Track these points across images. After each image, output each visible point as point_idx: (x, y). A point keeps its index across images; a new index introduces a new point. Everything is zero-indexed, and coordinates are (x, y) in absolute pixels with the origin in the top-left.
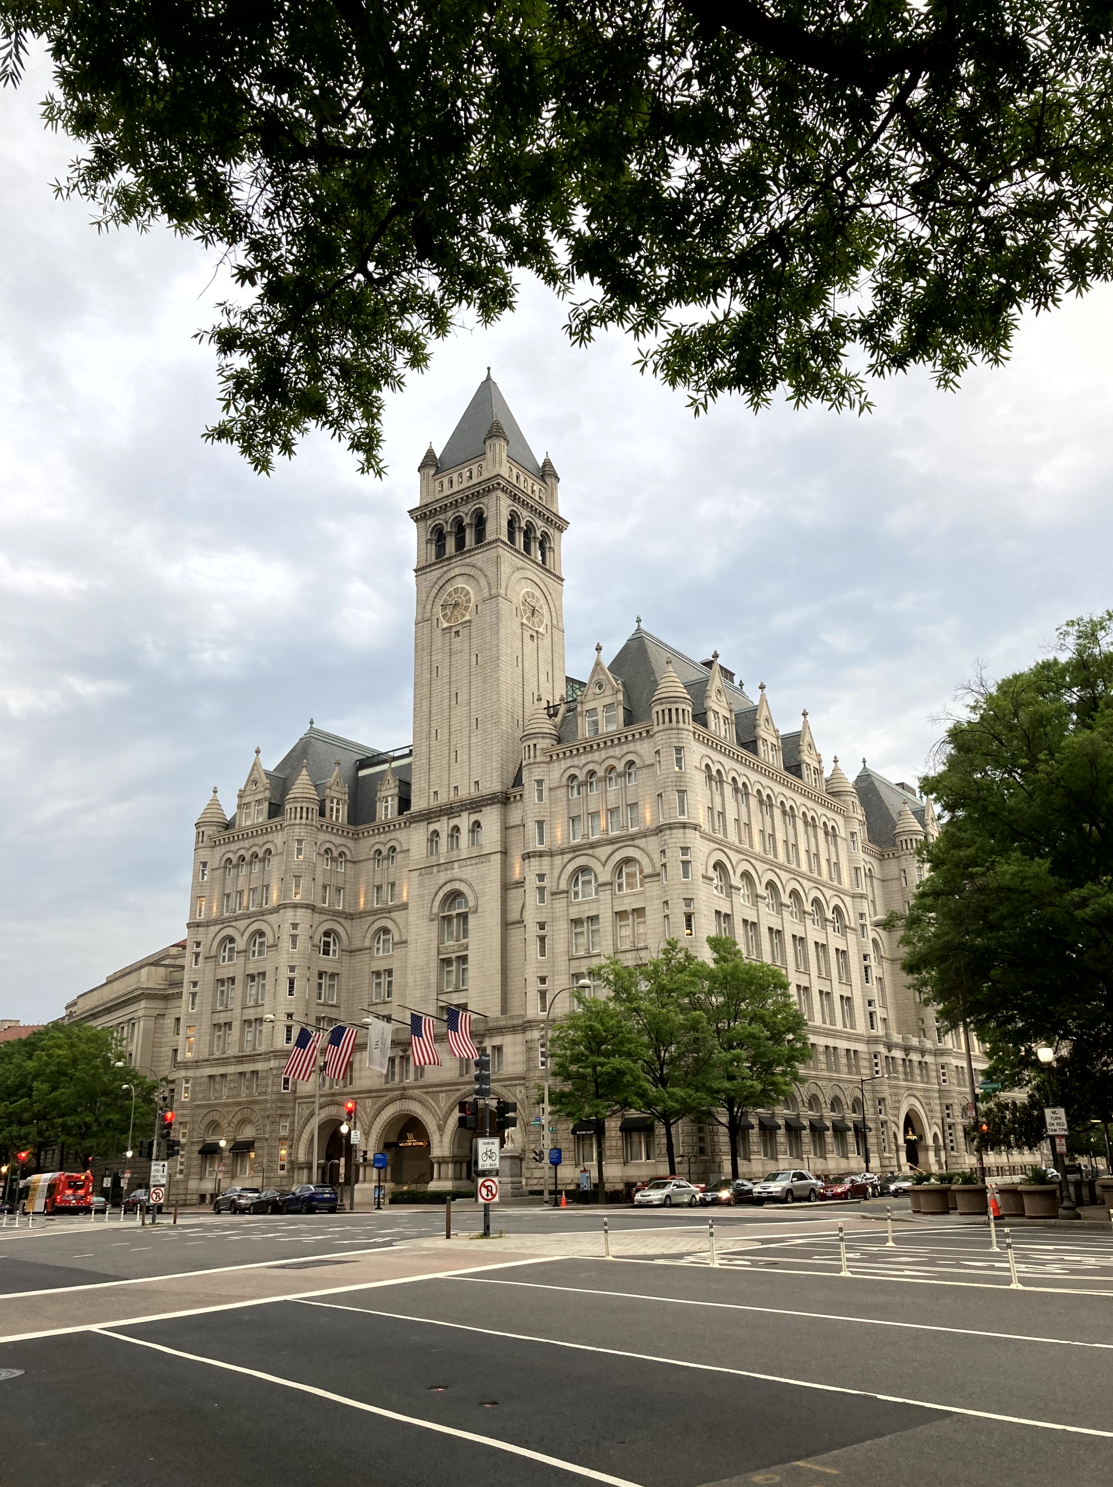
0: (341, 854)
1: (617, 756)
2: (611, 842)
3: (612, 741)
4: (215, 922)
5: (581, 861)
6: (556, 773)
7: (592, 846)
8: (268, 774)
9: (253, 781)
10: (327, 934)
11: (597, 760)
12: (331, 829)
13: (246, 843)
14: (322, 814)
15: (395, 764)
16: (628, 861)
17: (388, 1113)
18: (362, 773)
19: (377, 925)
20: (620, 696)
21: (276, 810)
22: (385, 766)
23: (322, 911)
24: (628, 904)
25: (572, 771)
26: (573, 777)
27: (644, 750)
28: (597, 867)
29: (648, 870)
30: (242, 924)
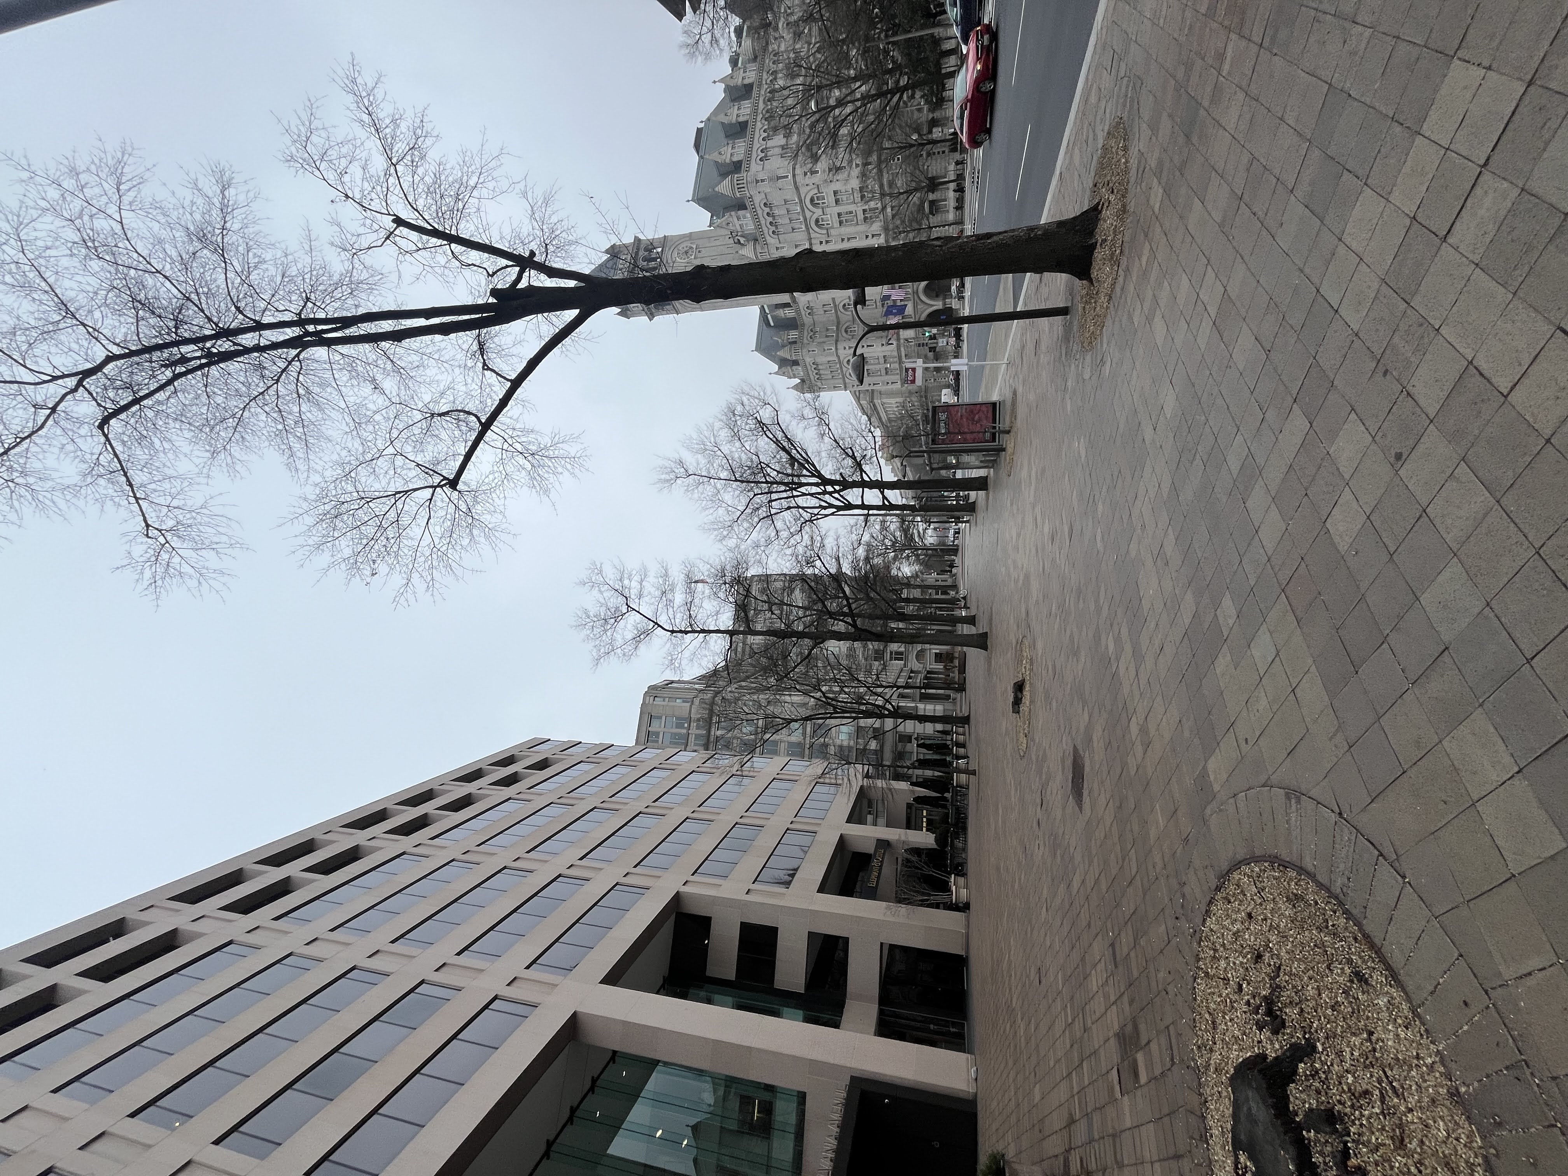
0: (812, 330)
1: (762, 211)
2: (803, 210)
3: (756, 217)
4: (844, 381)
5: (813, 224)
6: (772, 241)
7: (805, 219)
8: (779, 368)
9: (784, 374)
10: (846, 332)
11: (765, 221)
12: (801, 337)
13: (810, 373)
14: (795, 342)
15: (767, 311)
16: (812, 200)
17: (924, 298)
18: (772, 324)
19: (842, 310)
20: (733, 213)
21: (796, 363)
22: (769, 316)
23: (837, 336)
24: (832, 199)
25: (771, 233)
26: (774, 232)
27: (758, 199)
28: (815, 217)
29: (816, 191)
30: (844, 369)
